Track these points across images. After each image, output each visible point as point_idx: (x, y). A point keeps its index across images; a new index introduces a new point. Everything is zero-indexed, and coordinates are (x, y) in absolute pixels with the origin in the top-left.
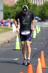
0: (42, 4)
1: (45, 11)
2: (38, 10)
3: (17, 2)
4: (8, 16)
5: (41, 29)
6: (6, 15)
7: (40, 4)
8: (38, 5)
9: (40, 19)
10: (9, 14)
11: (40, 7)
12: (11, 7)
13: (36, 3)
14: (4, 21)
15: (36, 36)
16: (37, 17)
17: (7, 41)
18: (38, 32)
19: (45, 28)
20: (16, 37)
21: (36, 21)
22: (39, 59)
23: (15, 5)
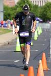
0: (44, 4)
1: (47, 12)
2: (39, 11)
3: (18, 3)
4: (8, 17)
5: (43, 30)
6: (6, 16)
7: (42, 5)
8: (39, 6)
9: (41, 20)
10: (9, 15)
11: (41, 8)
12: (11, 8)
13: (37, 4)
14: (4, 22)
15: (38, 38)
16: (38, 19)
17: (7, 43)
18: (39, 34)
19: (46, 29)
20: (16, 39)
21: (38, 22)
22: (40, 61)
23: (16, 6)
